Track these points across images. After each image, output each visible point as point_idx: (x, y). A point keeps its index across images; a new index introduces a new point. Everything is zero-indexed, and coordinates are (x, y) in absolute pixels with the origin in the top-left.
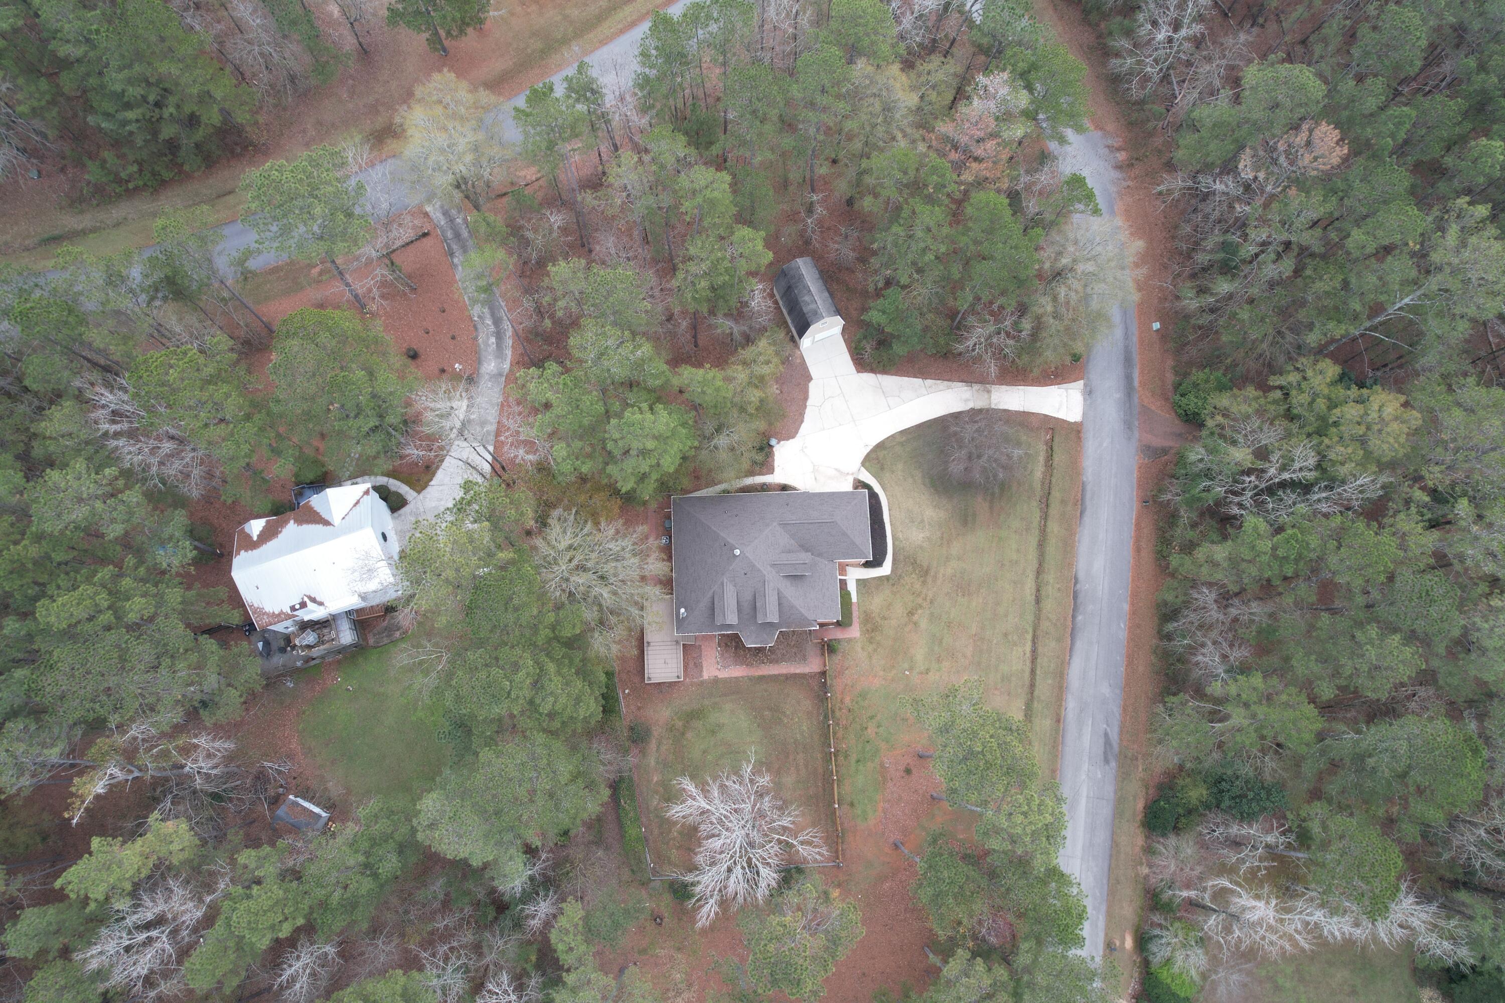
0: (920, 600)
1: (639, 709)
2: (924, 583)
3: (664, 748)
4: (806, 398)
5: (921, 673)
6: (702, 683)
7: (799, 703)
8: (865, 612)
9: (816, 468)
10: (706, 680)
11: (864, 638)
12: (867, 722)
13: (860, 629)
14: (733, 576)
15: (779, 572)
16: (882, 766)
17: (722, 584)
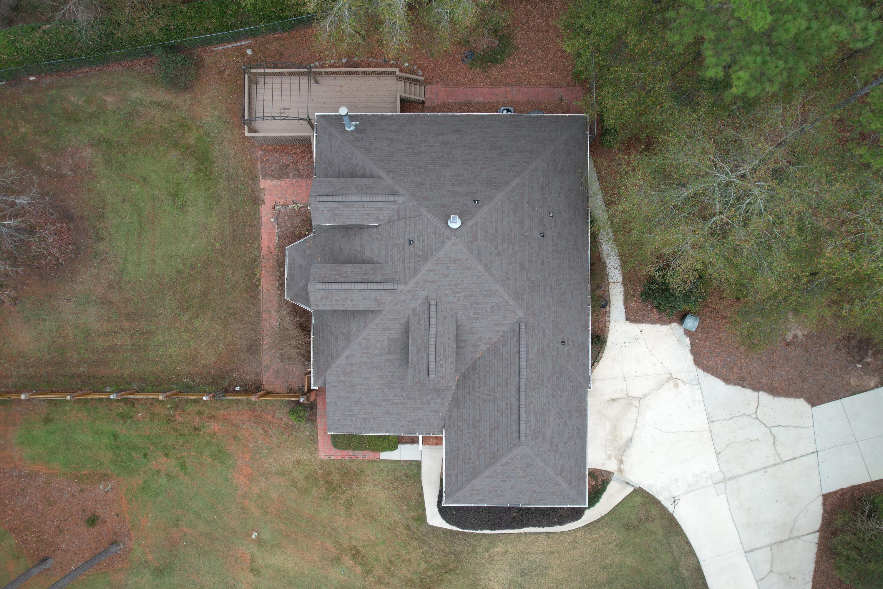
0: (378, 571)
1: (221, 72)
2: (410, 583)
3: (157, 113)
4: (774, 391)
5: (253, 560)
6: (254, 178)
7: (211, 343)
8: (362, 473)
9: (636, 403)
10: (259, 184)
11: (316, 467)
12: (177, 458)
13: (331, 463)
14: (408, 214)
15: (416, 315)
16: (104, 477)
17: (394, 193)
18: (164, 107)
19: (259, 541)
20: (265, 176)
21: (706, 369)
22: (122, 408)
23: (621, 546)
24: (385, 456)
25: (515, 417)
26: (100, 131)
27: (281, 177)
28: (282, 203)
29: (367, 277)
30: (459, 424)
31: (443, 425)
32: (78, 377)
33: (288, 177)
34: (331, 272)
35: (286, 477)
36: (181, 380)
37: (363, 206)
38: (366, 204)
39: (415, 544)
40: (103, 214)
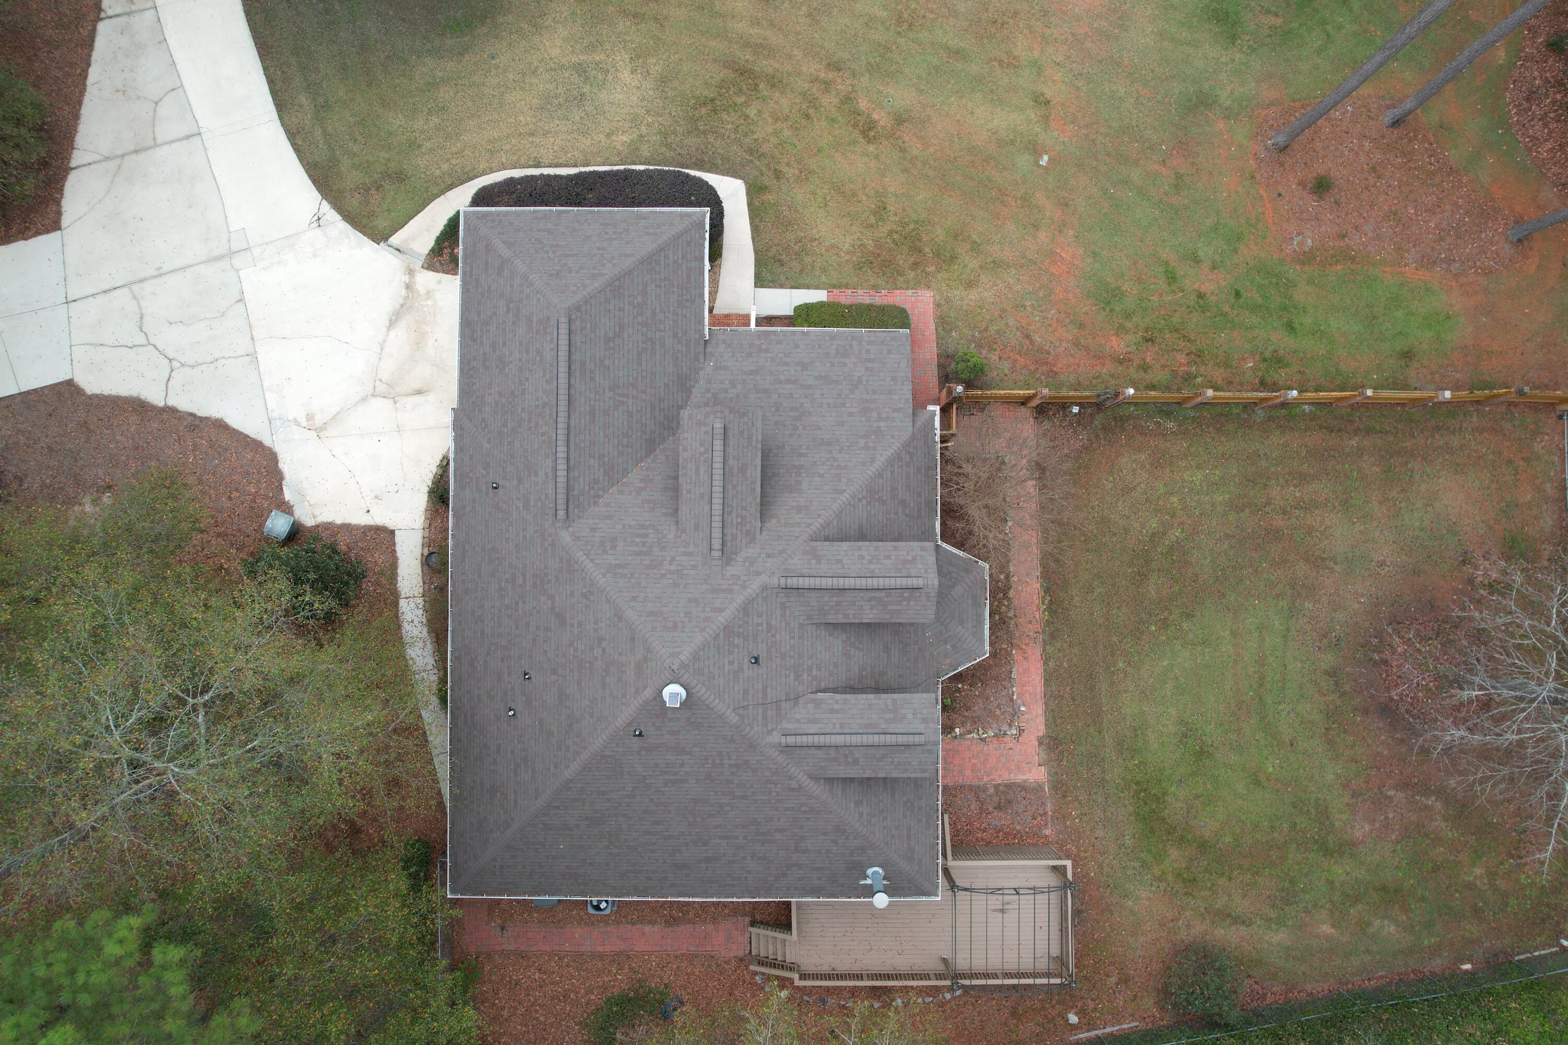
0: (829, 101)
1: (1124, 980)
2: (775, 82)
3: (1240, 905)
4: (139, 406)
5: (1046, 119)
6: (1058, 786)
7: (1127, 490)
8: (859, 267)
9: (381, 388)
10: (1049, 774)
11: (939, 276)
12: (1183, 291)
13: (911, 284)
14: (760, 711)
15: (748, 532)
16: (1305, 258)
17: (788, 749)
18: (1226, 916)
19: (1035, 150)
20: (1037, 789)
21: (257, 446)
22: (1281, 376)
23: (413, 145)
24: (818, 296)
25: (576, 357)
26: (1340, 870)
27: (1010, 786)
28: (1007, 739)
29: (835, 599)
30: (679, 347)
31: (708, 345)
32: (1359, 429)
33: (997, 787)
34: (898, 607)
35: (990, 259)
36: (1180, 425)
37: (842, 725)
38: (837, 730)
39: (766, 148)
40: (1328, 719)
